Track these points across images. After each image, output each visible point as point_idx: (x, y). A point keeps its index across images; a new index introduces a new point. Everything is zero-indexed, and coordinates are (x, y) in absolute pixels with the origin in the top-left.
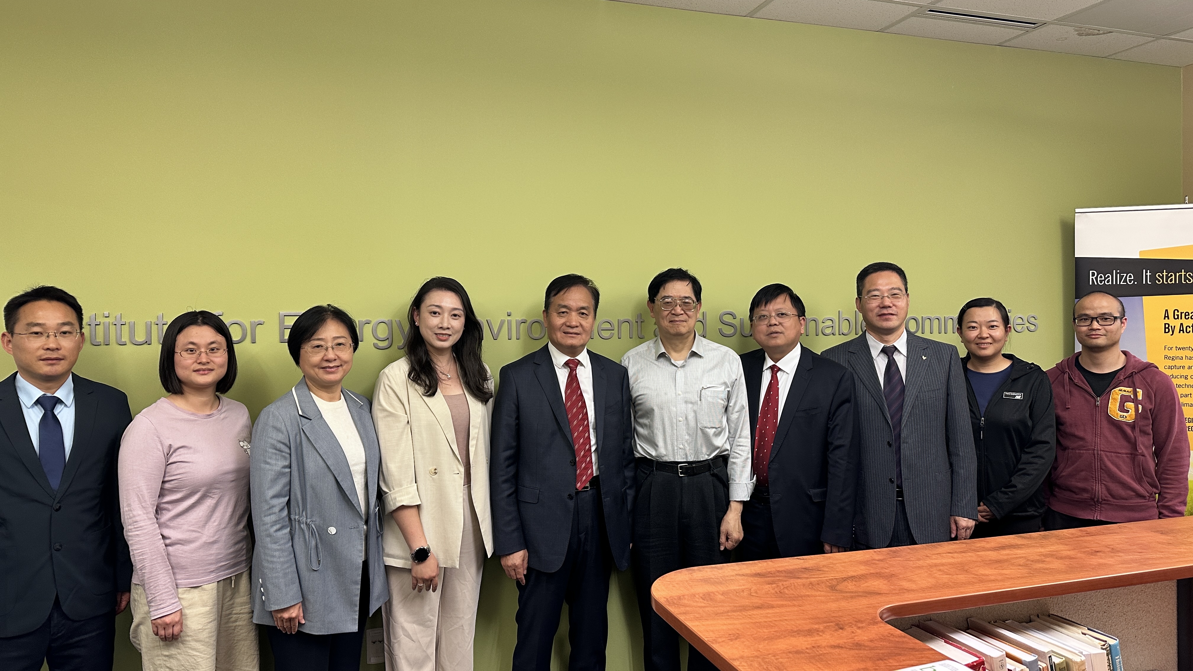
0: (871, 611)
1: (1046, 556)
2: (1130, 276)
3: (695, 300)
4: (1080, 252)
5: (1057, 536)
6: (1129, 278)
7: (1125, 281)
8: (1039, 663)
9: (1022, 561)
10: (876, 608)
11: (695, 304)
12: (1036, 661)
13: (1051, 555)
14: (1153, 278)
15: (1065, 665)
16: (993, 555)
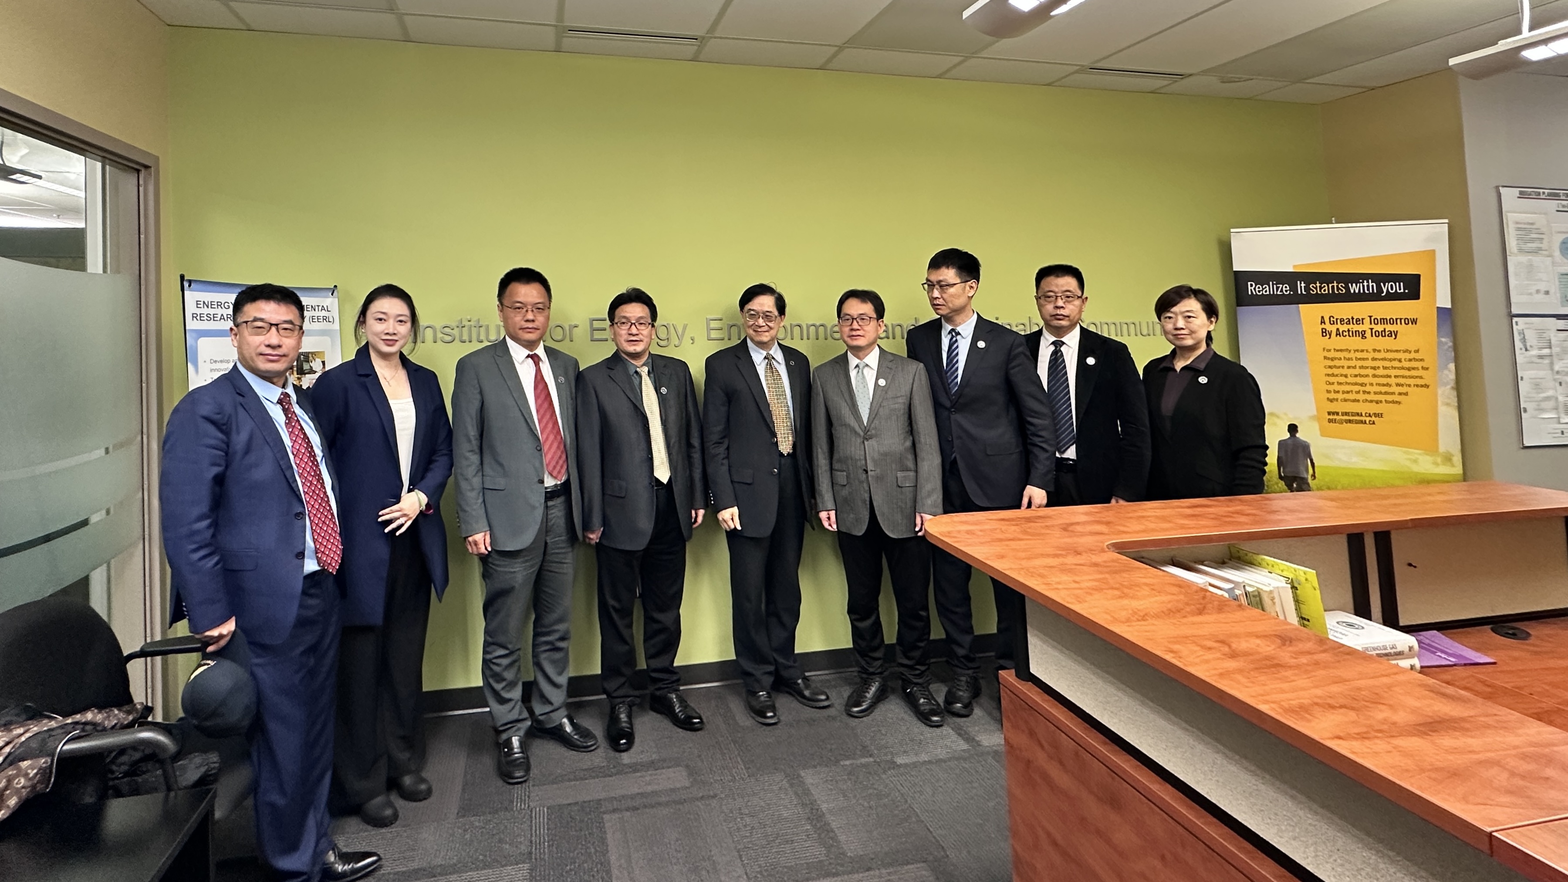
0: (1101, 544)
1: (1233, 513)
2: (1286, 287)
4: (1238, 267)
5: (1240, 500)
6: (1286, 289)
7: (1282, 291)
8: (1236, 591)
9: (1212, 516)
10: (1103, 542)
12: (1232, 589)
13: (1237, 513)
14: (1307, 288)
15: (1257, 593)
16: (1189, 511)
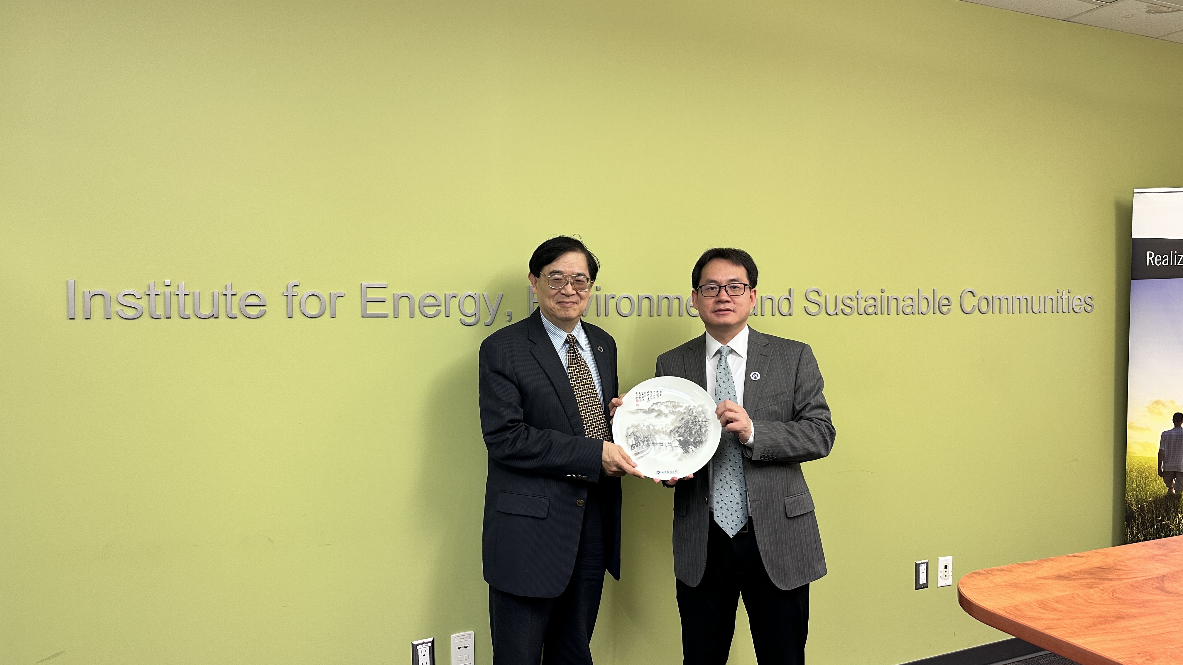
3: (588, 276)
4: (1136, 234)
7: (1182, 262)
11: (589, 283)
